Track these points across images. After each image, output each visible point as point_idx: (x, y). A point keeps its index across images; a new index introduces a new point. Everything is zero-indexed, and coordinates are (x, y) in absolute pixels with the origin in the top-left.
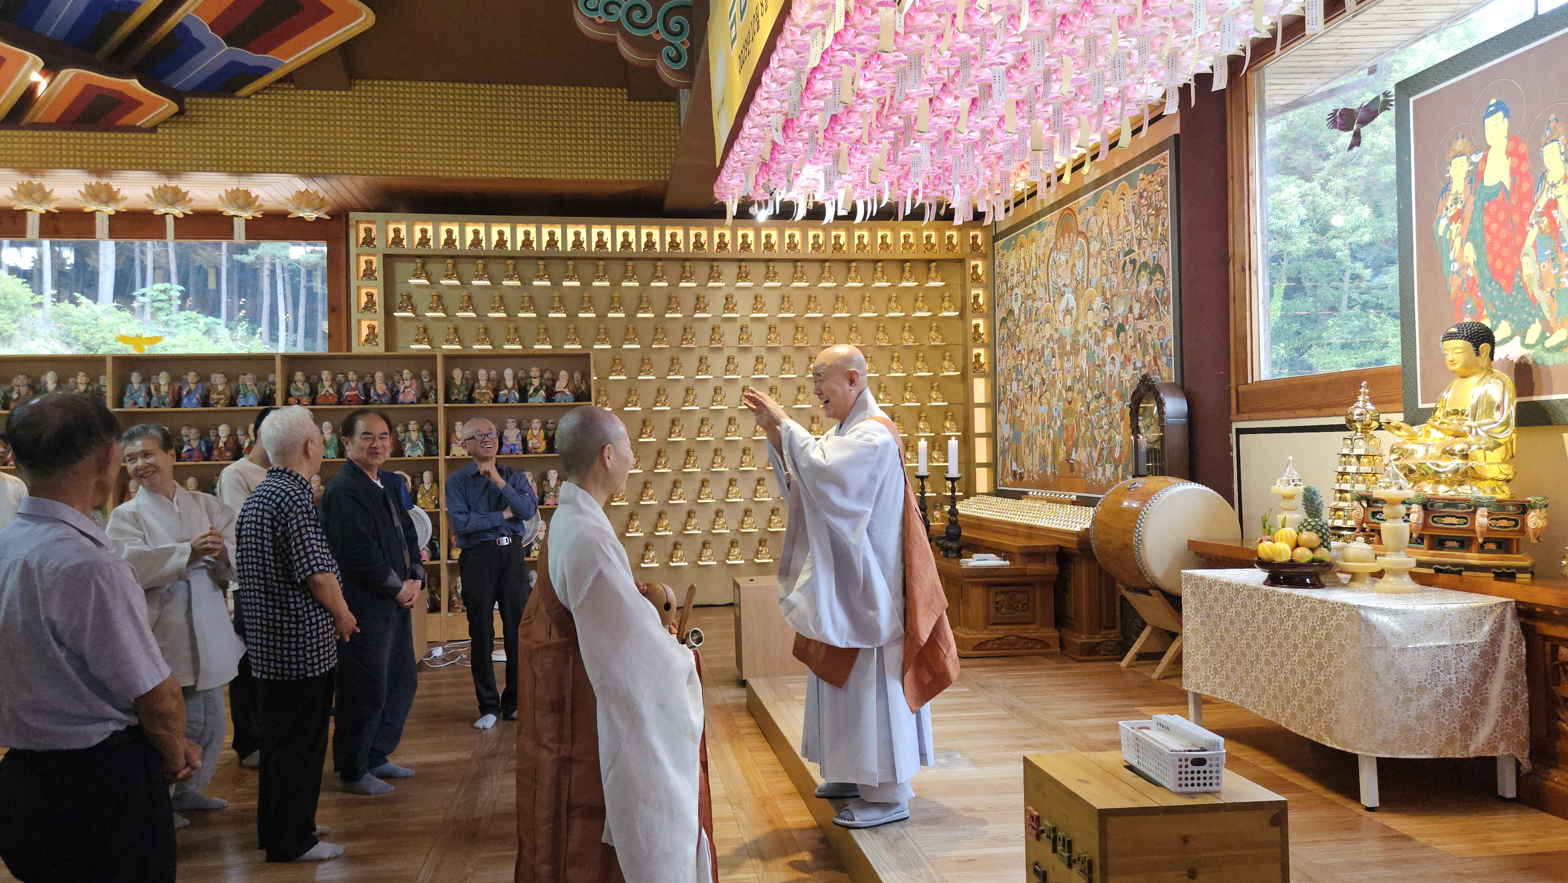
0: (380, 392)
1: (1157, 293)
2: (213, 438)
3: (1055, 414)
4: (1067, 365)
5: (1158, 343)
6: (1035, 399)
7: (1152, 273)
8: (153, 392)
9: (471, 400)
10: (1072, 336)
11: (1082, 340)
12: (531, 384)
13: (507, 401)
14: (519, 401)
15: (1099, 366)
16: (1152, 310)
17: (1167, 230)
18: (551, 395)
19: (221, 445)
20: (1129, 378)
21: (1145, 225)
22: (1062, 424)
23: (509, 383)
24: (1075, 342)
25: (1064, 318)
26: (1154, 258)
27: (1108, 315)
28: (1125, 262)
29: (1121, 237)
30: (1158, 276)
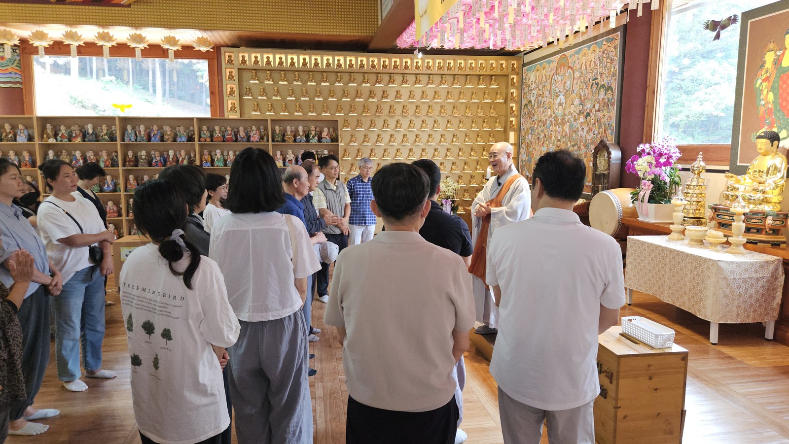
0: (242, 136)
1: (608, 100)
2: (166, 156)
4: (558, 129)
5: (607, 123)
6: (540, 144)
7: (607, 90)
8: (138, 134)
9: (284, 141)
11: (567, 118)
12: (311, 134)
13: (300, 142)
14: (306, 142)
15: (575, 131)
16: (605, 108)
17: (616, 71)
18: (320, 139)
19: (171, 159)
20: (590, 138)
21: (605, 67)
23: (301, 133)
25: (558, 107)
26: (608, 83)
27: (581, 108)
28: (593, 83)
29: (591, 71)
30: (610, 92)
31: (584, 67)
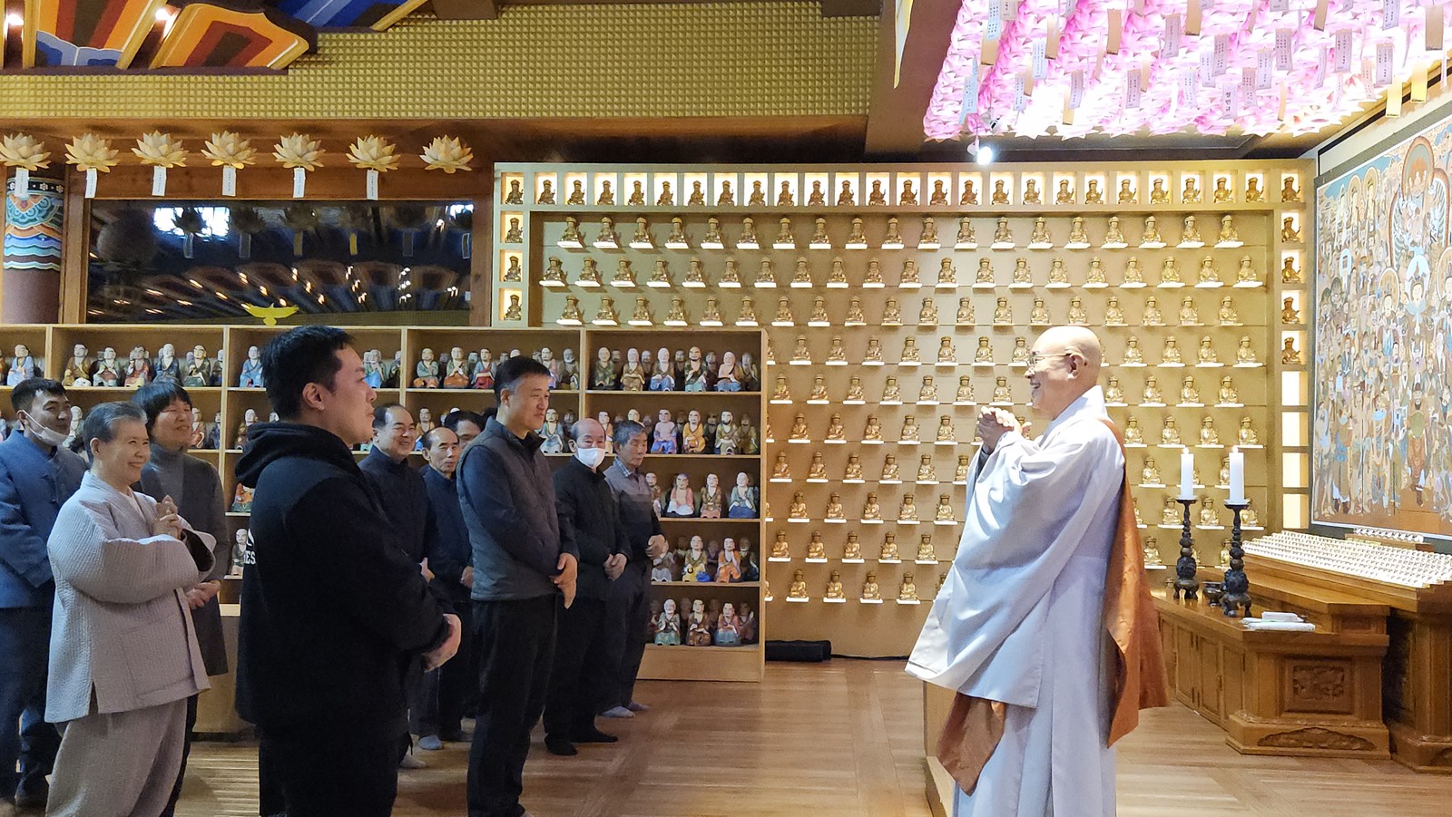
3: (1397, 422)
4: (1415, 355)
6: (1368, 401)
10: (1423, 313)
12: (690, 368)
13: (660, 388)
14: (676, 389)
18: (712, 381)
22: (1406, 436)
24: (1427, 323)
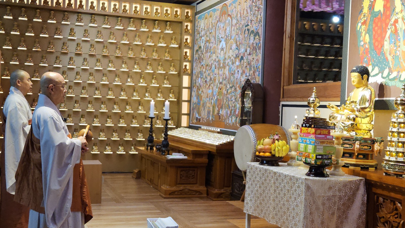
1: (256, 44)
3: (215, 94)
4: (220, 73)
7: (255, 36)
10: (223, 60)
11: (227, 62)
15: (233, 74)
16: (254, 52)
17: (262, 17)
20: (243, 80)
21: (254, 14)
22: (217, 98)
24: (224, 63)
25: (221, 52)
26: (256, 29)
27: (237, 52)
28: (245, 29)
29: (244, 19)
30: (257, 37)
31: (239, 15)
